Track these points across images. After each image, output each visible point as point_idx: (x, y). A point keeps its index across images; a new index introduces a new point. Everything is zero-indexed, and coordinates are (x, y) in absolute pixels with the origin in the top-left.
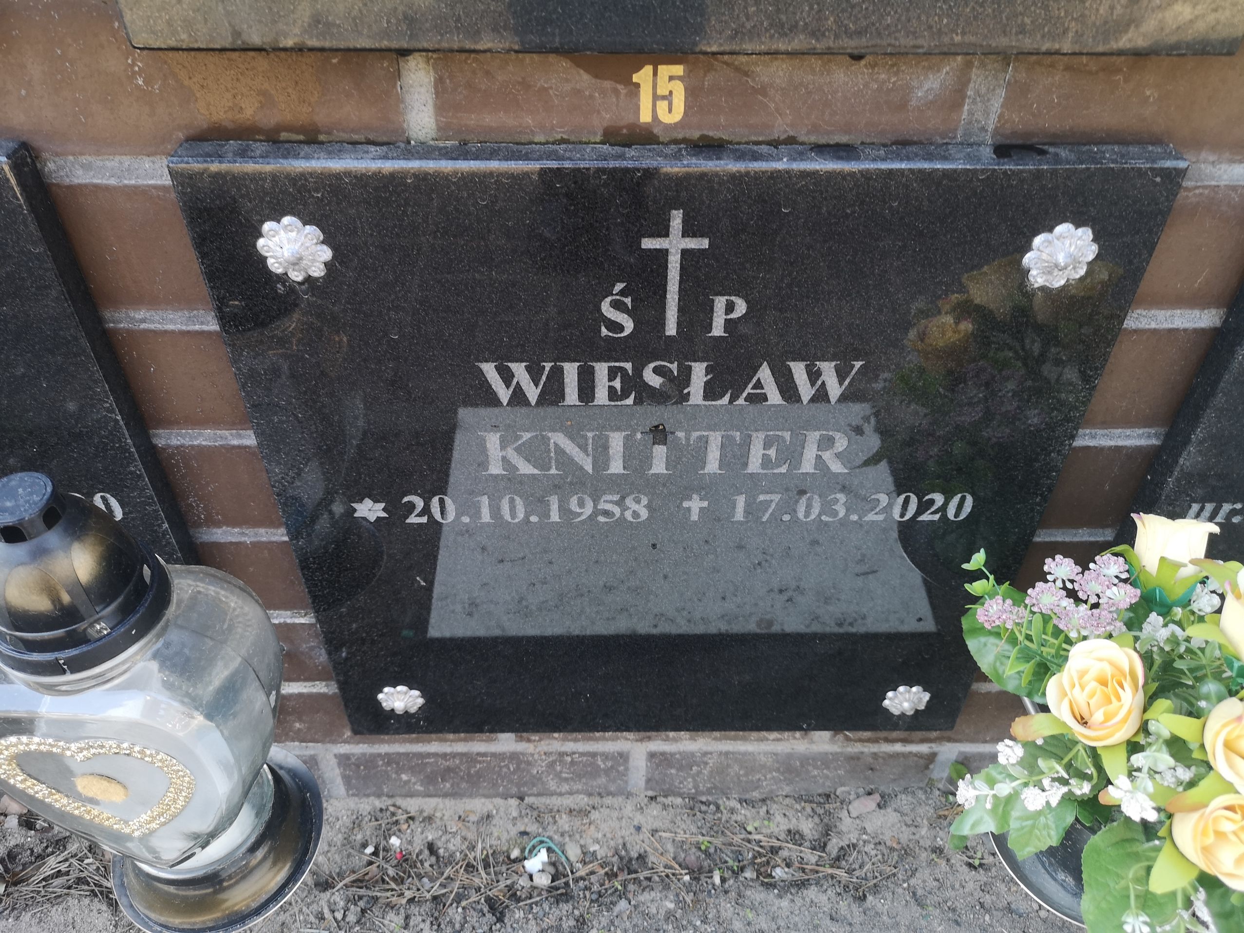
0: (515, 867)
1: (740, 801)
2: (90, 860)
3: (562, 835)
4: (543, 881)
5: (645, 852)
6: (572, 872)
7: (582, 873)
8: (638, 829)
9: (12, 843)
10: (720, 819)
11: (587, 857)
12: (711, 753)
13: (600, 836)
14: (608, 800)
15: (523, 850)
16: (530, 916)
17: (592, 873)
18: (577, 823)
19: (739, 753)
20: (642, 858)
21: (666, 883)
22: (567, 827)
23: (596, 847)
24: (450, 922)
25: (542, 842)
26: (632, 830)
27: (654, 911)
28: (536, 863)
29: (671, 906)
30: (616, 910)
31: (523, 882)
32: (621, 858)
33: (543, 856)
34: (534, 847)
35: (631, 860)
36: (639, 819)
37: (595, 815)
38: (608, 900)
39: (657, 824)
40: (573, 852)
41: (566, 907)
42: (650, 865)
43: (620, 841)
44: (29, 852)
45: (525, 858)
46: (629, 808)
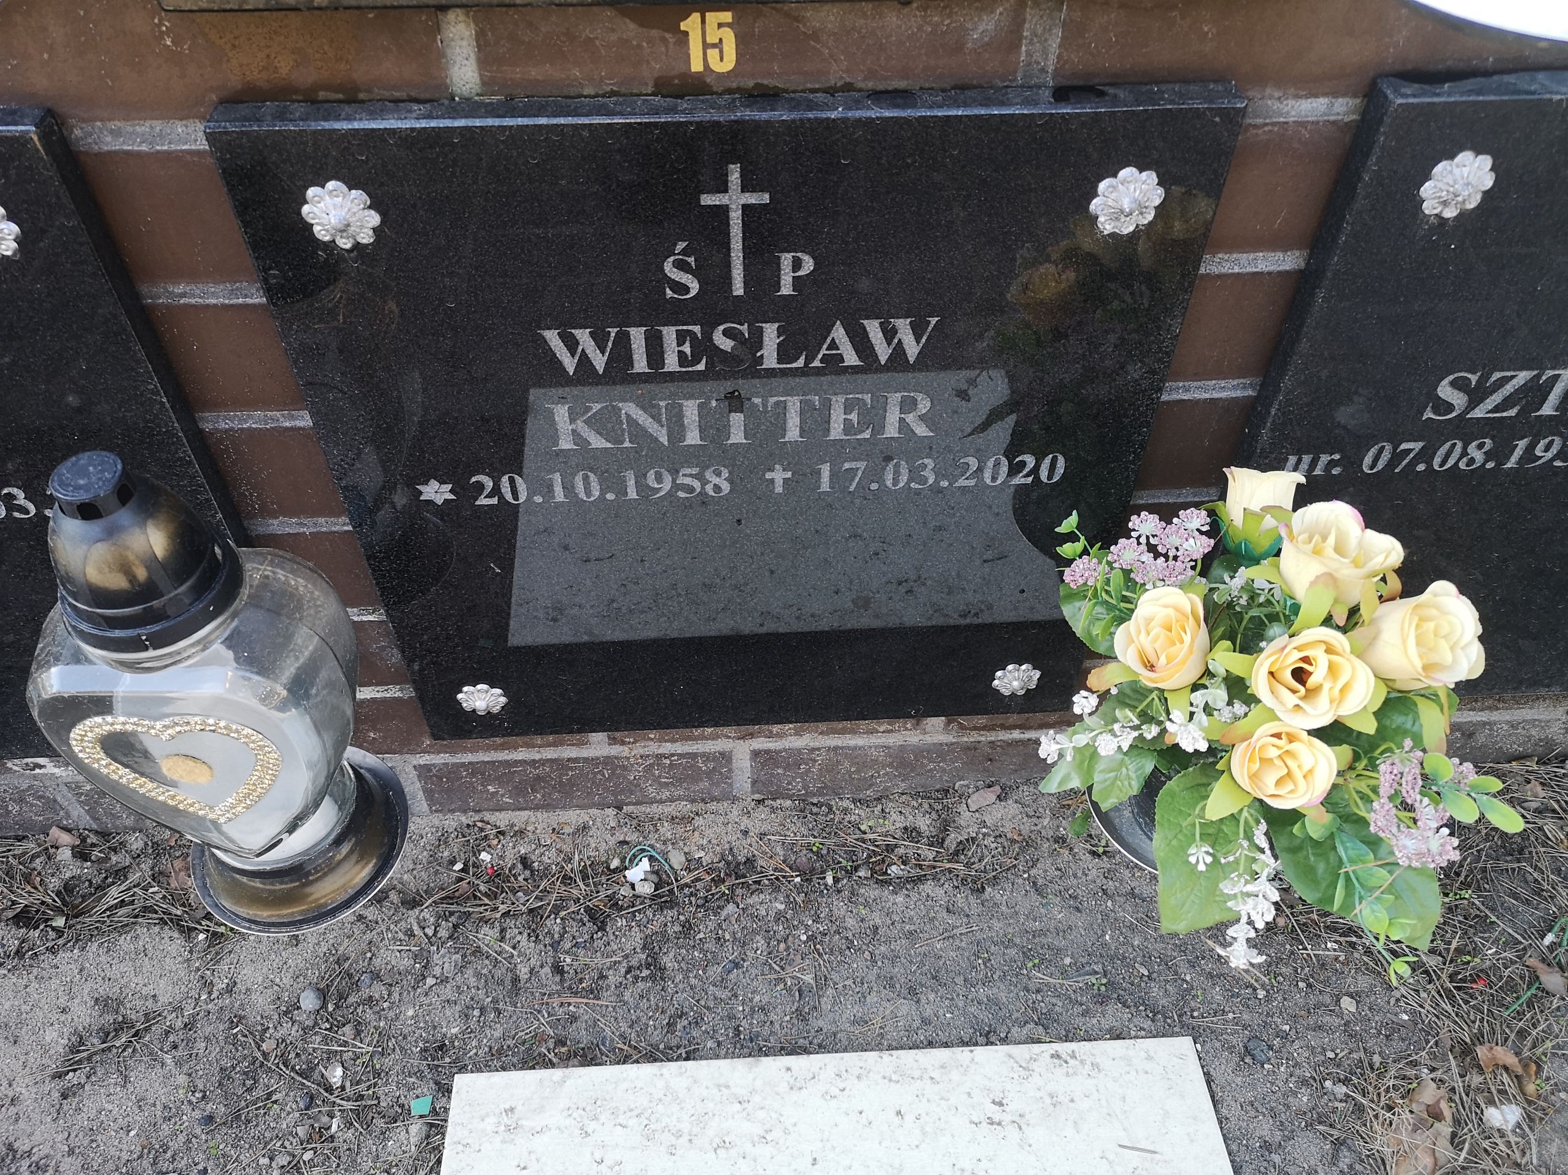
0: (615, 877)
1: (854, 801)
2: (156, 889)
3: (665, 843)
4: (646, 889)
5: (754, 856)
6: (677, 880)
7: (687, 880)
8: (745, 833)
9: (68, 875)
10: (833, 820)
11: (691, 863)
12: (819, 749)
13: (705, 842)
14: (713, 806)
15: (623, 860)
16: (633, 924)
17: (698, 880)
18: (680, 830)
19: (849, 748)
20: (750, 862)
21: (775, 886)
22: (669, 835)
23: (702, 854)
24: (549, 932)
25: (643, 850)
26: (739, 835)
27: (764, 913)
28: (637, 873)
29: (782, 907)
30: (724, 913)
31: (625, 891)
32: (728, 863)
33: (645, 865)
34: (635, 856)
35: (738, 864)
36: (745, 822)
37: (699, 821)
38: (715, 905)
39: (765, 827)
40: (677, 860)
41: (670, 913)
42: (759, 869)
43: (727, 846)
44: (87, 883)
45: (626, 868)
46: (735, 813)
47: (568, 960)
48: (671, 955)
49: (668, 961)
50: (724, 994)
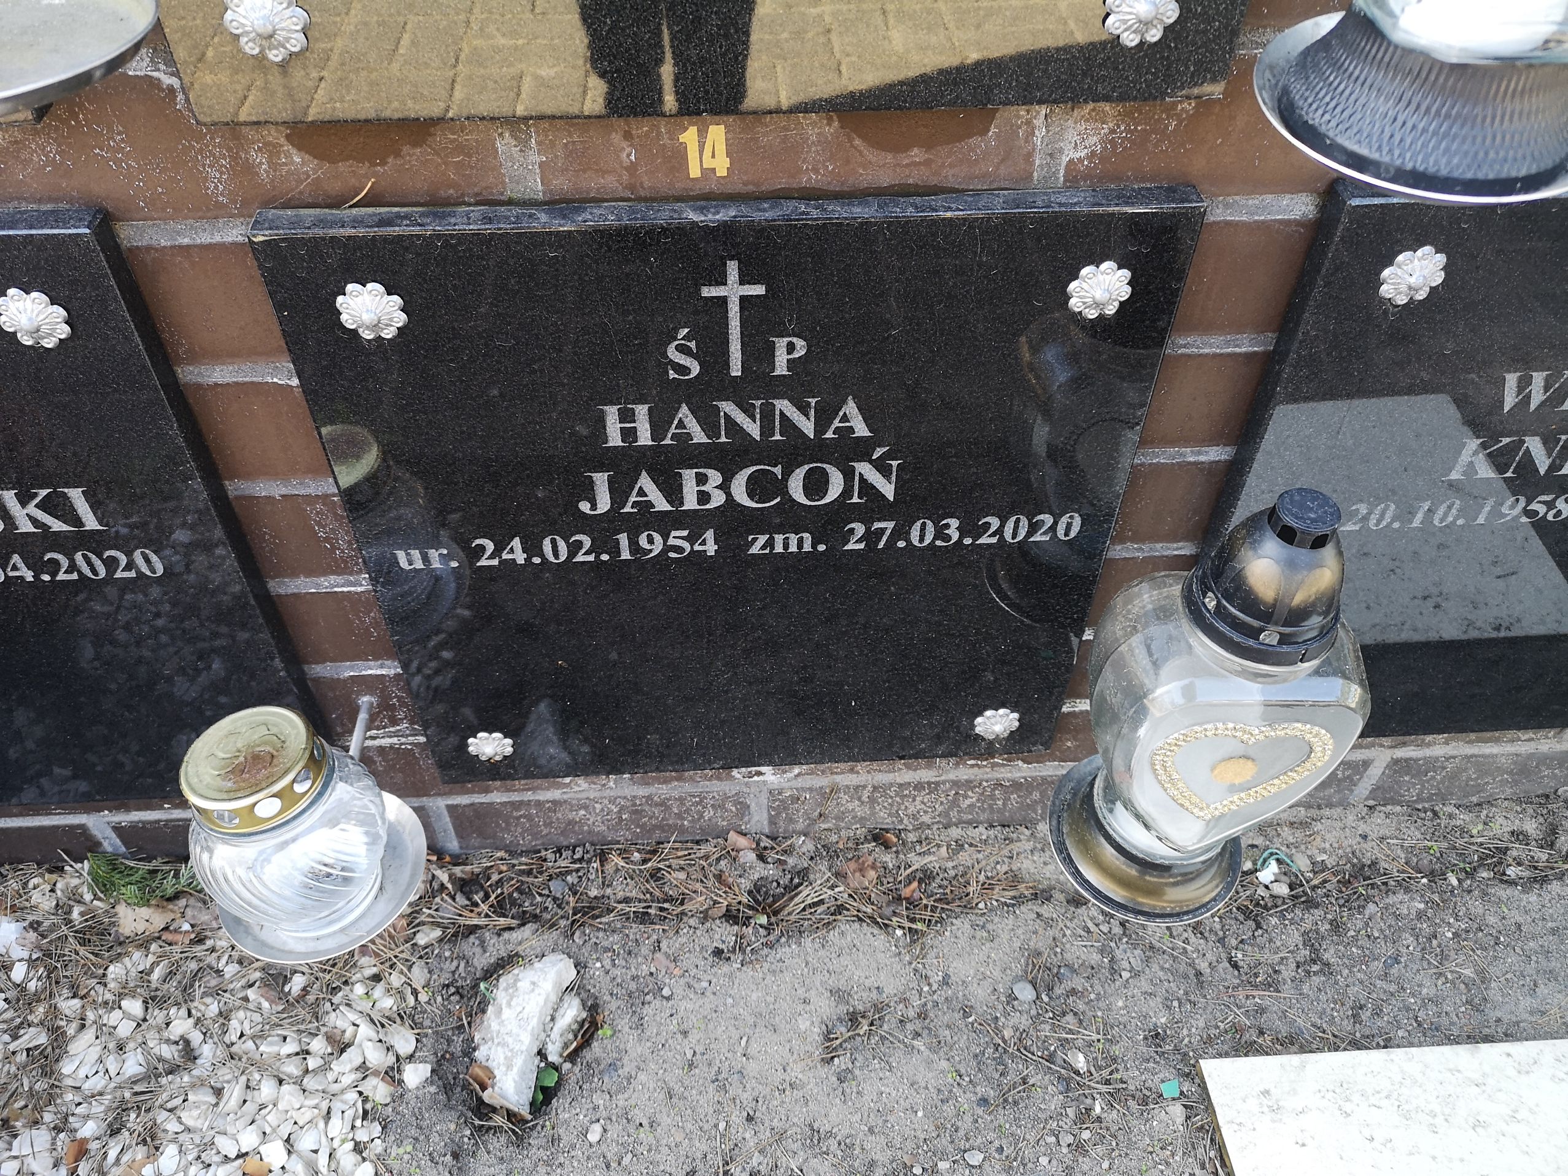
0: (1249, 878)
1: (1458, 807)
2: (841, 888)
3: (1288, 847)
4: (1283, 890)
5: (1377, 858)
6: (1308, 882)
7: (1315, 882)
8: (1365, 837)
9: (755, 876)
10: (1439, 825)
11: (1318, 868)
13: (1327, 846)
14: (1327, 812)
15: (1255, 863)
16: (1287, 922)
17: (1325, 881)
18: (1299, 834)
20: (1374, 863)
21: (1405, 885)
22: (1291, 839)
23: (1324, 857)
24: (1211, 930)
25: (1272, 854)
26: (1359, 839)
27: (1405, 912)
28: (1267, 874)
29: (1422, 906)
30: (1367, 912)
31: (1261, 891)
32: (1354, 865)
33: (1273, 867)
34: (1265, 861)
35: (1363, 867)
36: (1363, 828)
37: (1318, 826)
38: (1355, 904)
39: (1387, 832)
40: (1302, 863)
41: (1318, 913)
42: (1382, 871)
43: (1349, 850)
44: (775, 884)
45: (1256, 871)
46: (1351, 818)
47: (1240, 956)
48: (1332, 951)
49: (1329, 956)
50: (1393, 988)
